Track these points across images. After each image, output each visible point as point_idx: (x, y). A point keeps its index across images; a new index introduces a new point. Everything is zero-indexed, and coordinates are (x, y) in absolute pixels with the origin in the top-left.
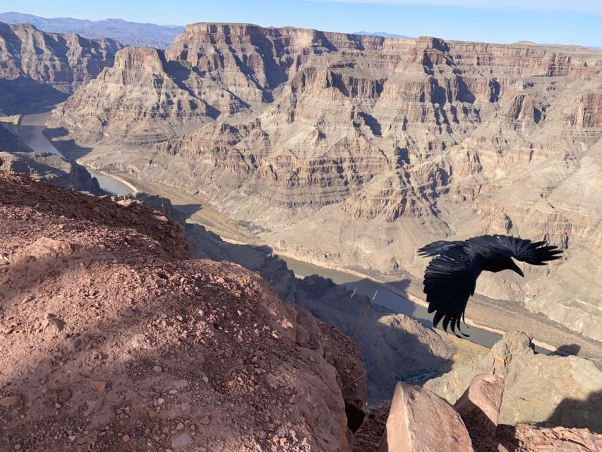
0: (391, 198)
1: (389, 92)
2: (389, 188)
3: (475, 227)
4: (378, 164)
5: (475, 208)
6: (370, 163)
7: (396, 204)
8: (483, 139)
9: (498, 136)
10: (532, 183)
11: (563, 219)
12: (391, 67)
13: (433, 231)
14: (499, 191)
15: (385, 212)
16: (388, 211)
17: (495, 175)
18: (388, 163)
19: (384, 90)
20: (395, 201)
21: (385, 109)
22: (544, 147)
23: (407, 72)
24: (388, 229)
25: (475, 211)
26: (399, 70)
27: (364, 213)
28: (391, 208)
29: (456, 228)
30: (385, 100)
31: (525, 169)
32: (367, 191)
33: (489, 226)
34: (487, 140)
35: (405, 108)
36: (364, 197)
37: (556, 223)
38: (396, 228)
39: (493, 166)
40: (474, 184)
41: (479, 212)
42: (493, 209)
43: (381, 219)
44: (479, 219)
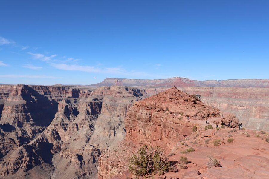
0: (23, 159)
1: (7, 110)
2: (21, 155)
3: (64, 163)
4: (10, 145)
5: (62, 154)
6: (5, 146)
7: (27, 162)
8: (57, 125)
9: (62, 123)
10: (81, 139)
11: (97, 150)
12: (5, 98)
13: (47, 170)
14: (69, 145)
15: (22, 167)
16: (23, 167)
17: (65, 139)
18: (15, 144)
19: (4, 109)
20: (26, 160)
21: (6, 118)
22: (81, 124)
23: (14, 100)
24: (26, 175)
25: (62, 156)
26: (10, 99)
27: (10, 171)
28: (24, 164)
29: (57, 166)
30: (5, 114)
31: (76, 134)
32: (9, 159)
33: (71, 160)
34: (58, 125)
35: (17, 116)
36: (9, 163)
37: (95, 152)
38: (29, 174)
39: (64, 135)
40: (58, 144)
41: (64, 156)
42: (70, 153)
43: (21, 172)
44: (65, 159)
